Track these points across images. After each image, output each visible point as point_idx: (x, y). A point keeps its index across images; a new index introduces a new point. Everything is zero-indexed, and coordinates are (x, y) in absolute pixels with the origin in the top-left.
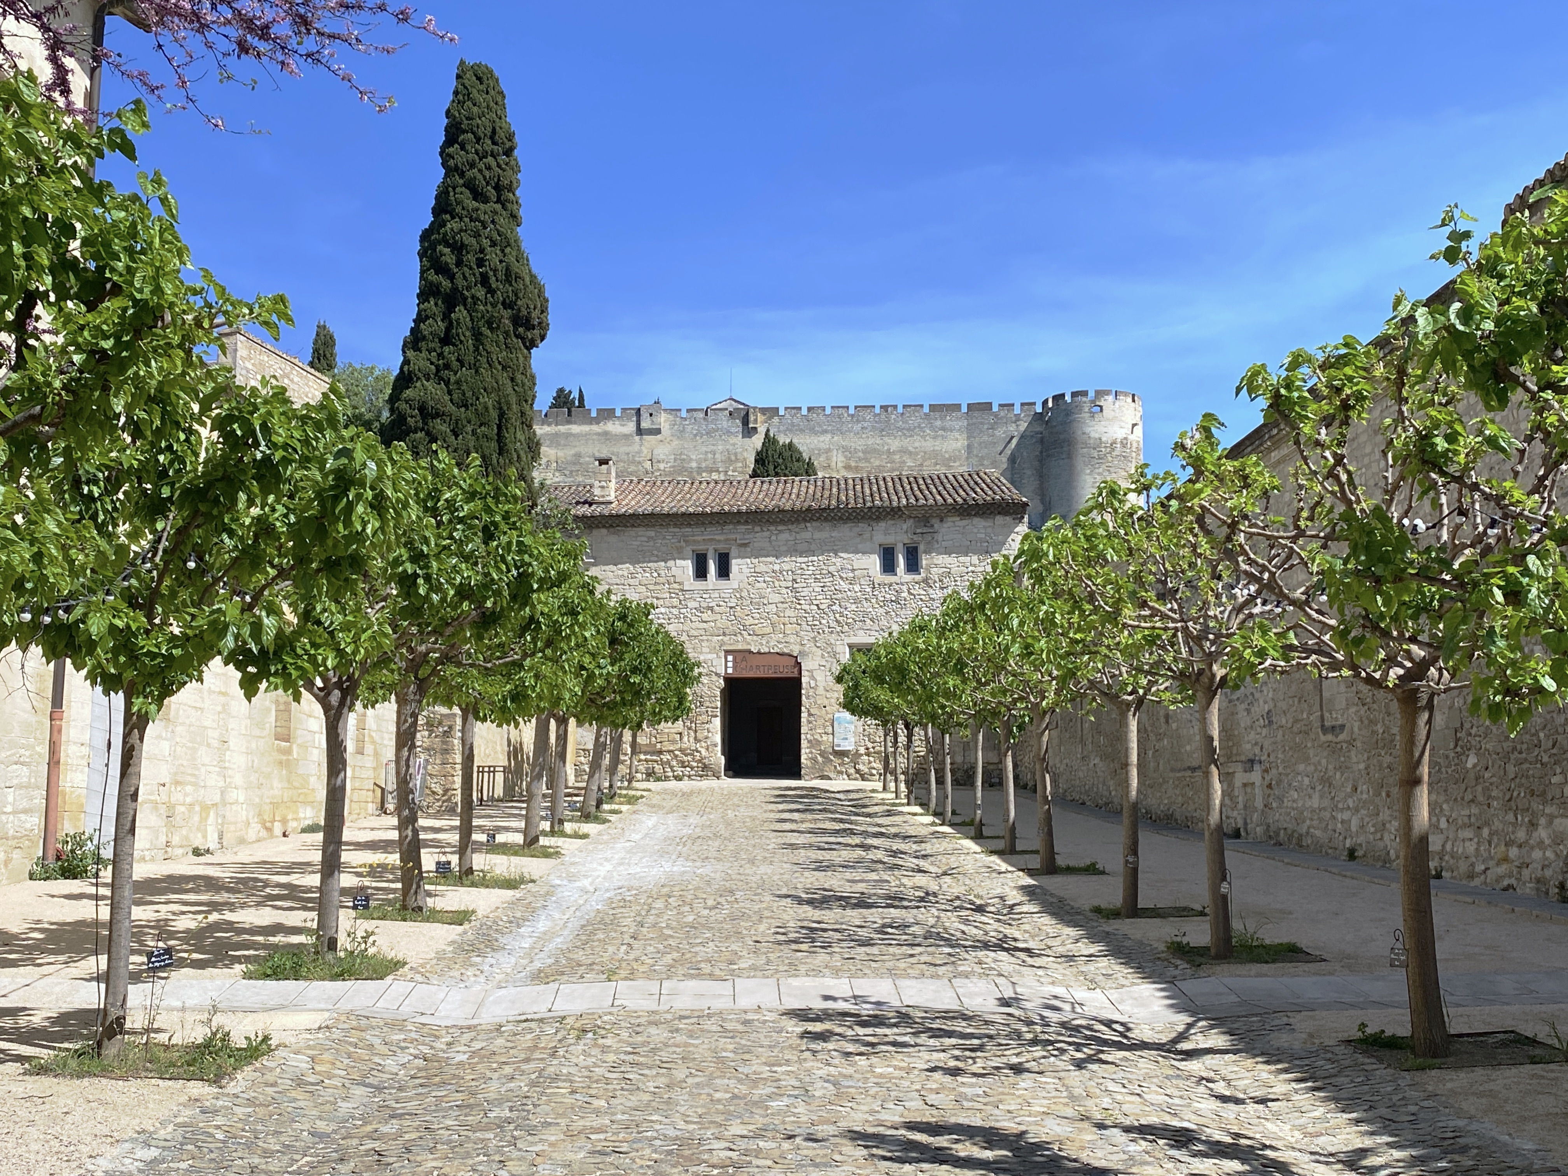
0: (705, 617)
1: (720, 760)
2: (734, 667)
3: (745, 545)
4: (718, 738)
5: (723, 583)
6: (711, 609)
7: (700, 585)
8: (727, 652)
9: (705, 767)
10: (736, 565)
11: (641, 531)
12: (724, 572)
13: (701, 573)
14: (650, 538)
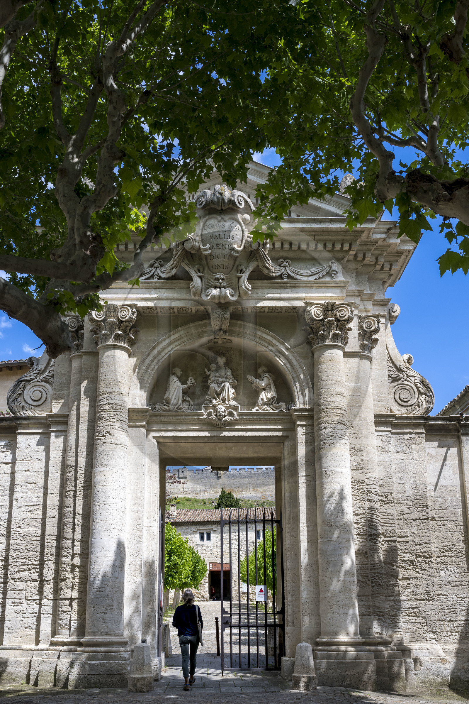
0: (203, 552)
1: (208, 596)
2: (212, 568)
3: (215, 531)
4: (207, 589)
5: (208, 541)
6: (205, 550)
7: (202, 542)
8: (210, 563)
9: (204, 598)
10: (213, 535)
11: (184, 527)
12: (209, 538)
13: (202, 539)
14: (187, 529)
